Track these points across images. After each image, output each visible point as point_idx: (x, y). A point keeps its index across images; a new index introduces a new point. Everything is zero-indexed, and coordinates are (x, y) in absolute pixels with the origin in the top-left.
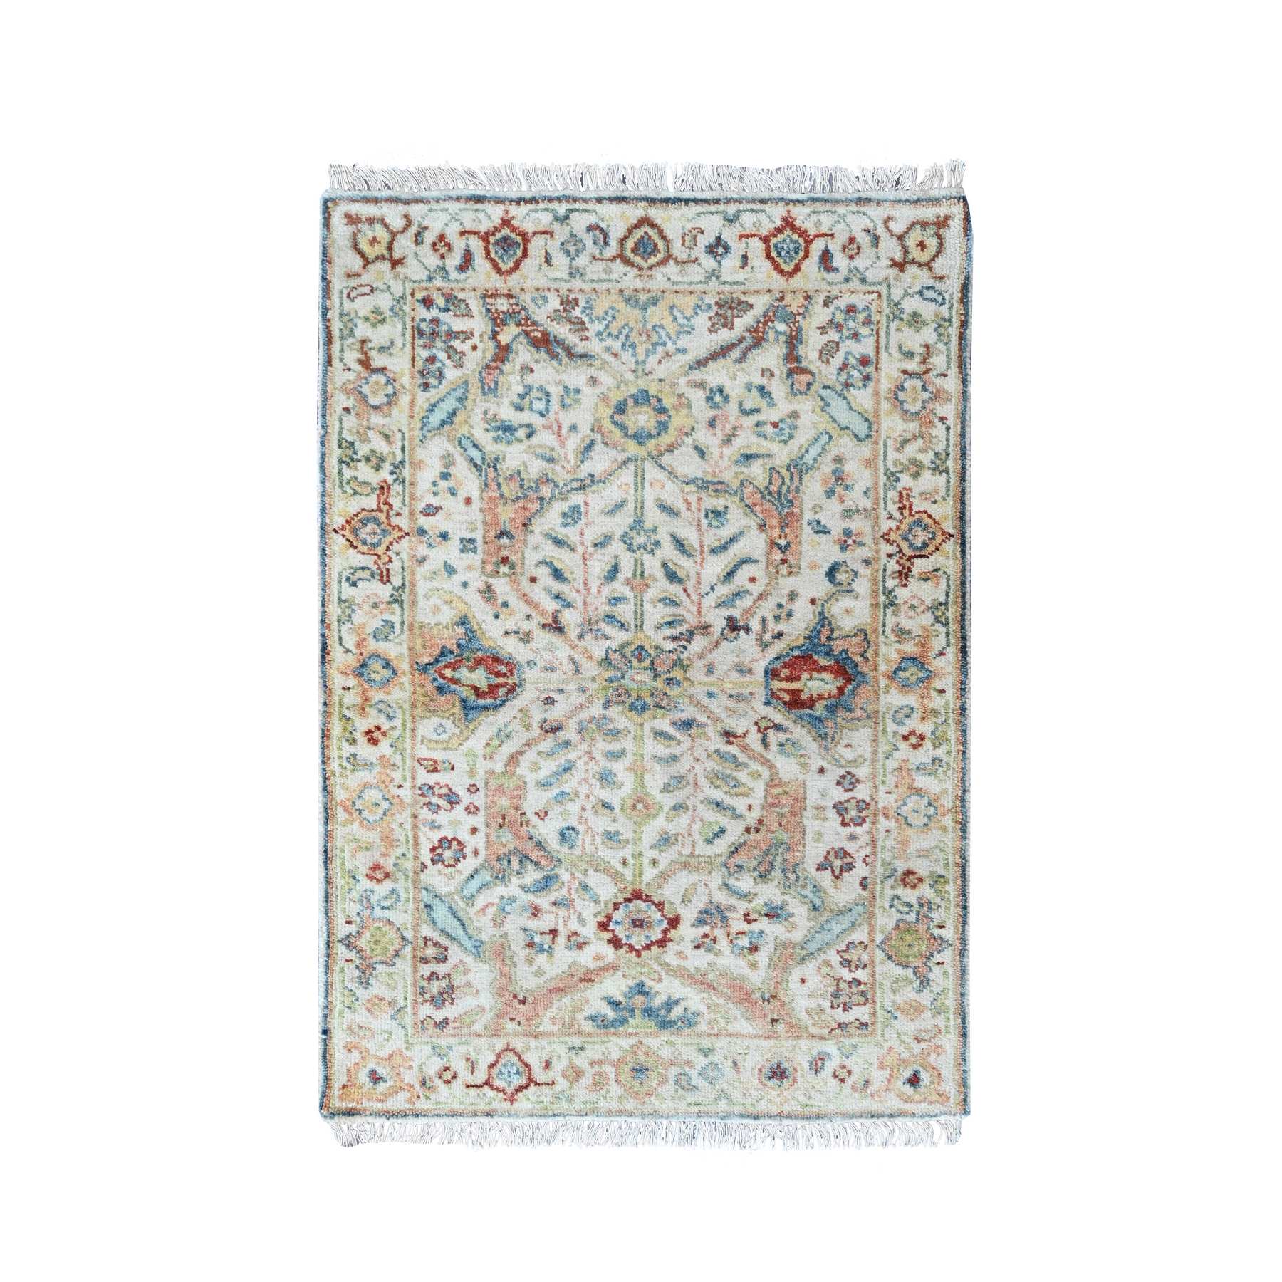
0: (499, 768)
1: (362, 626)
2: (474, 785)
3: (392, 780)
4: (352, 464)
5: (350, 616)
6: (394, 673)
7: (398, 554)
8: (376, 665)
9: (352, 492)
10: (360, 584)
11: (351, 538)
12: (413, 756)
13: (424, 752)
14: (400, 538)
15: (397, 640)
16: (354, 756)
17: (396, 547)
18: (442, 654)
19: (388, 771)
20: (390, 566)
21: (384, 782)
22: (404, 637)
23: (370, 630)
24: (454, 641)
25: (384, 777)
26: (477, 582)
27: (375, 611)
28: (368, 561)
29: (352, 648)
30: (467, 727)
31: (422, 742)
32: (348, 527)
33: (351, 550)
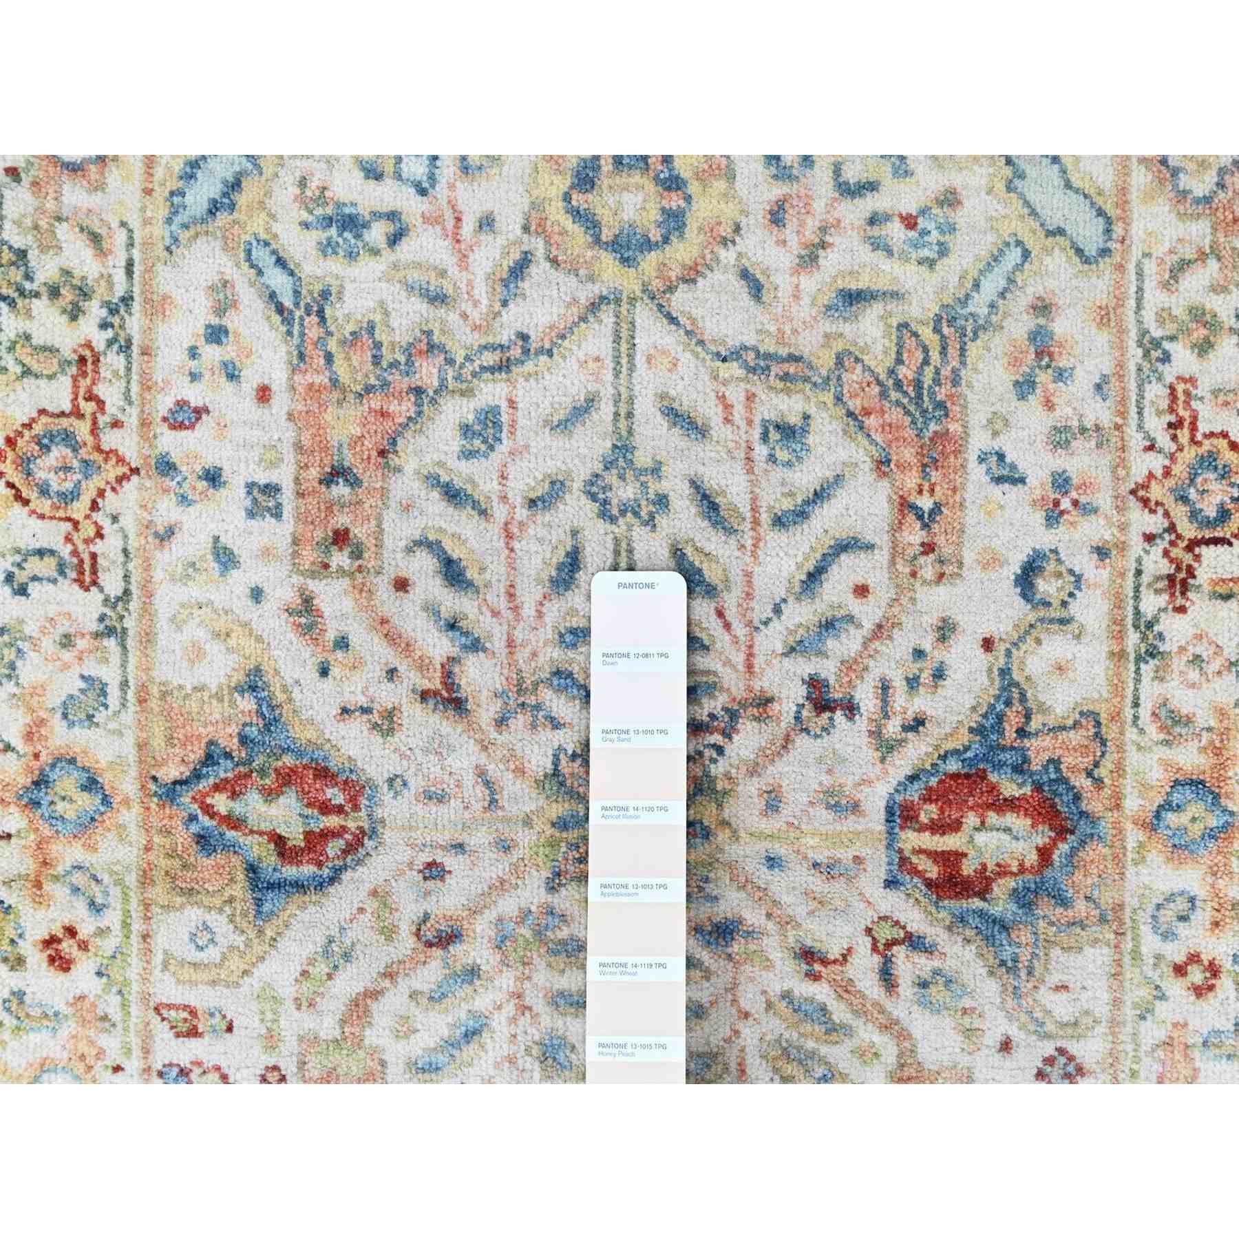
0: (328, 1027)
1: (38, 690)
2: (275, 1068)
3: (100, 1054)
4: (20, 302)
5: (12, 666)
6: (106, 800)
7: (115, 519)
8: (67, 783)
9: (19, 370)
10: (33, 588)
11: (17, 479)
12: (145, 997)
13: (168, 990)
14: (120, 479)
15: (112, 726)
16: (20, 995)
17: (111, 502)
18: (209, 759)
19: (92, 1033)
20: (98, 547)
21: (82, 1057)
22: (129, 717)
23: (55, 699)
24: (234, 729)
25: (83, 1047)
26: (282, 592)
27: (67, 656)
28: (52, 535)
29: (17, 743)
30: (261, 932)
31: (165, 966)
32: (10, 455)
33: (17, 506)
